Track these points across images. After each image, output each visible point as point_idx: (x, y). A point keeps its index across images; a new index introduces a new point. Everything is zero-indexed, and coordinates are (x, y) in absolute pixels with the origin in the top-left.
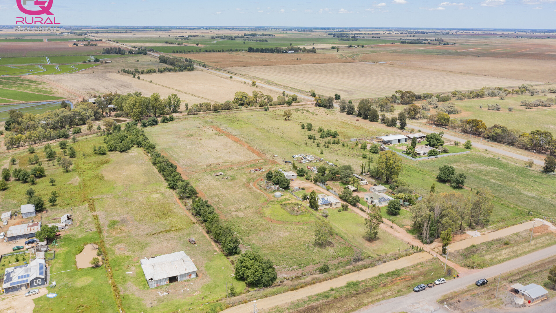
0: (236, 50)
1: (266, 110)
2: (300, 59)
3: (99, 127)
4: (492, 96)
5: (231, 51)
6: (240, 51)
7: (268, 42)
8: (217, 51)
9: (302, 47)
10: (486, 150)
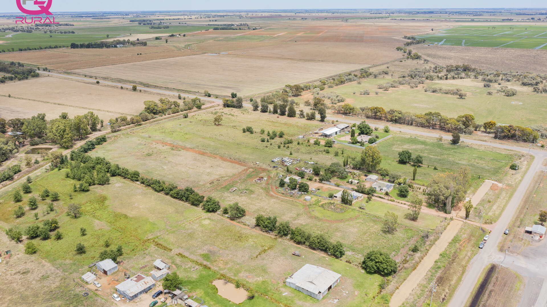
0: (56, 47)
1: (186, 117)
2: (141, 54)
3: (36, 160)
4: (350, 81)
5: (50, 47)
6: (60, 47)
7: (76, 34)
8: (33, 49)
9: (121, 39)
10: (400, 132)
